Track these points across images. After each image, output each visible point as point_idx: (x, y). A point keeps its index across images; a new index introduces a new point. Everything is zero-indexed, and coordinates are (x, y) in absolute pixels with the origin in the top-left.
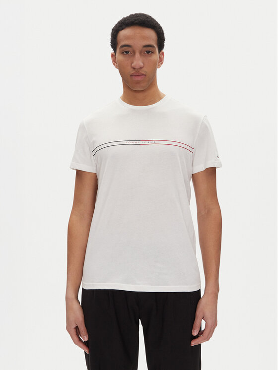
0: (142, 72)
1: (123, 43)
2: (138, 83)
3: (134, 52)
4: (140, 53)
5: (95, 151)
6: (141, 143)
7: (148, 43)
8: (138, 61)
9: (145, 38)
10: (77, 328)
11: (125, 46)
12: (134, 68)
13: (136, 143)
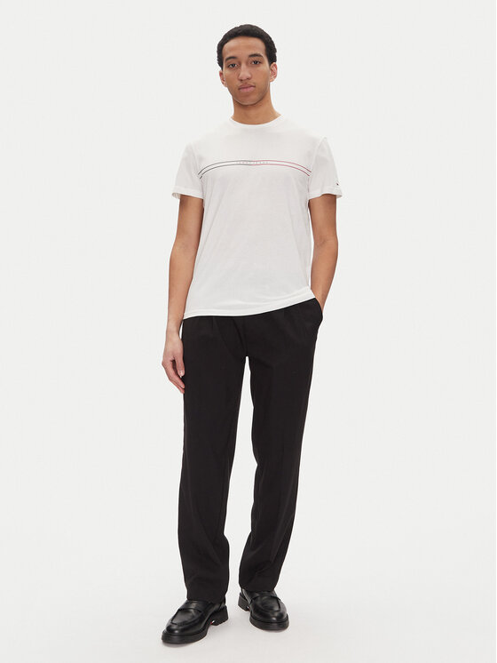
0: (251, 82)
1: (228, 56)
2: (247, 95)
3: (240, 64)
4: (247, 63)
5: (201, 174)
6: (252, 163)
7: (254, 52)
8: (245, 72)
9: (249, 47)
10: (174, 362)
11: (230, 58)
12: (241, 80)
13: (247, 163)
